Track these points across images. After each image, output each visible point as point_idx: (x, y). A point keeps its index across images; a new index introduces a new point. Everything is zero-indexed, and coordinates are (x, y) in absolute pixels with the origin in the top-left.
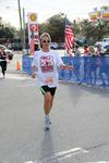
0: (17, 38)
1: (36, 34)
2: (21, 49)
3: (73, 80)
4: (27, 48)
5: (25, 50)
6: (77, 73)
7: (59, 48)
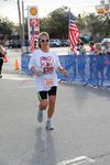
0: (16, 34)
1: (37, 29)
2: (19, 46)
3: (78, 81)
4: (27, 45)
5: (24, 48)
6: (83, 74)
7: (63, 46)
